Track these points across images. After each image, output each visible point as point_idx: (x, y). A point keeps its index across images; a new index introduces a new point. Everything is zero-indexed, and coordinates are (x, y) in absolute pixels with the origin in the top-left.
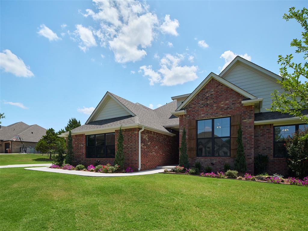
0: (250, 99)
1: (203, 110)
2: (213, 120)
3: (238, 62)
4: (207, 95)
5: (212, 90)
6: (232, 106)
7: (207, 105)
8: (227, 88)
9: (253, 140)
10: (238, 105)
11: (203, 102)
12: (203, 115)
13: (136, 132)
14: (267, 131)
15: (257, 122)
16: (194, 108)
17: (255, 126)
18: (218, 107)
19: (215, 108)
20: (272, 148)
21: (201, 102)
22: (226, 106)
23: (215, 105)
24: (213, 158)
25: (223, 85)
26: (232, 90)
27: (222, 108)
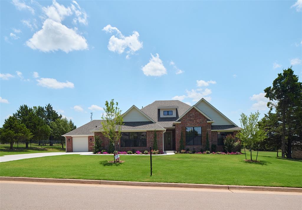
0: (210, 120)
1: (189, 122)
2: (194, 127)
3: (203, 101)
4: (191, 115)
5: (193, 113)
6: (202, 122)
7: (191, 120)
8: (200, 113)
9: (211, 138)
10: (205, 122)
11: (189, 118)
12: (189, 125)
13: (162, 133)
14: (215, 134)
15: (212, 130)
16: (184, 121)
17: (212, 131)
18: (196, 122)
19: (195, 122)
20: (217, 141)
21: (188, 118)
22: (200, 122)
23: (195, 121)
24: (194, 146)
25: (198, 112)
26: (202, 115)
27: (198, 122)
